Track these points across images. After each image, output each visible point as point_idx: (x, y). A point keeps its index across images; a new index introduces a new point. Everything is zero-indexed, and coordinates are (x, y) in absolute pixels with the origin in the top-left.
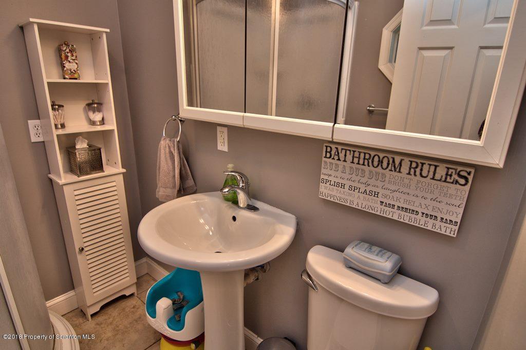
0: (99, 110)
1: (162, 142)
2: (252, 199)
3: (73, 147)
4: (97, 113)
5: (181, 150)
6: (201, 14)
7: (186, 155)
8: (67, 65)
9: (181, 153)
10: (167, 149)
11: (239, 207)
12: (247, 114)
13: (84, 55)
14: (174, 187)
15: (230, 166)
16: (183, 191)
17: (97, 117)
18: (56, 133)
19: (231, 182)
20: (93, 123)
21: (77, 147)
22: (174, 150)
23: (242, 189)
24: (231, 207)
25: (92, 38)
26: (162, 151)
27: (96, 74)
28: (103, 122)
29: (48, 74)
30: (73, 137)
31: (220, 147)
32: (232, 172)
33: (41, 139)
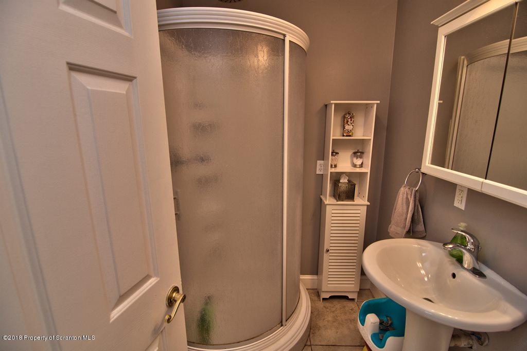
0: (361, 157)
1: (402, 189)
2: (479, 262)
3: (338, 181)
4: (359, 159)
5: (417, 198)
7: (421, 203)
8: (347, 127)
9: (417, 201)
10: (405, 196)
11: (462, 266)
12: (487, 181)
13: (359, 120)
14: (404, 228)
15: (462, 225)
16: (411, 233)
17: (358, 162)
18: (331, 170)
19: (459, 241)
20: (355, 166)
21: (341, 181)
22: (411, 197)
23: (469, 251)
24: (453, 264)
25: (367, 107)
26: (400, 199)
27: (364, 132)
28: (361, 166)
29: (335, 133)
30: (340, 174)
31: (456, 204)
32: (462, 231)
33: (321, 173)
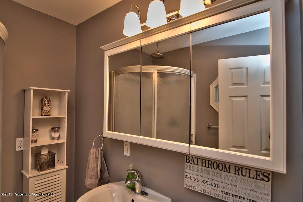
0: (58, 131)
1: (92, 150)
2: (144, 187)
3: (40, 154)
4: (56, 133)
5: (102, 155)
6: (117, 81)
7: (105, 157)
8: (45, 108)
9: (102, 157)
10: (94, 155)
11: (136, 193)
12: (141, 137)
13: (55, 102)
14: (97, 178)
15: (131, 165)
16: (102, 181)
17: (56, 135)
18: (31, 145)
19: (130, 177)
20: (53, 139)
21: (41, 154)
22: (99, 155)
23: (138, 181)
24: (131, 193)
25: (60, 95)
26: (91, 156)
27: (59, 112)
28: (59, 138)
29: (34, 113)
30: (41, 148)
31: (125, 154)
32: (132, 170)
33: (21, 149)
